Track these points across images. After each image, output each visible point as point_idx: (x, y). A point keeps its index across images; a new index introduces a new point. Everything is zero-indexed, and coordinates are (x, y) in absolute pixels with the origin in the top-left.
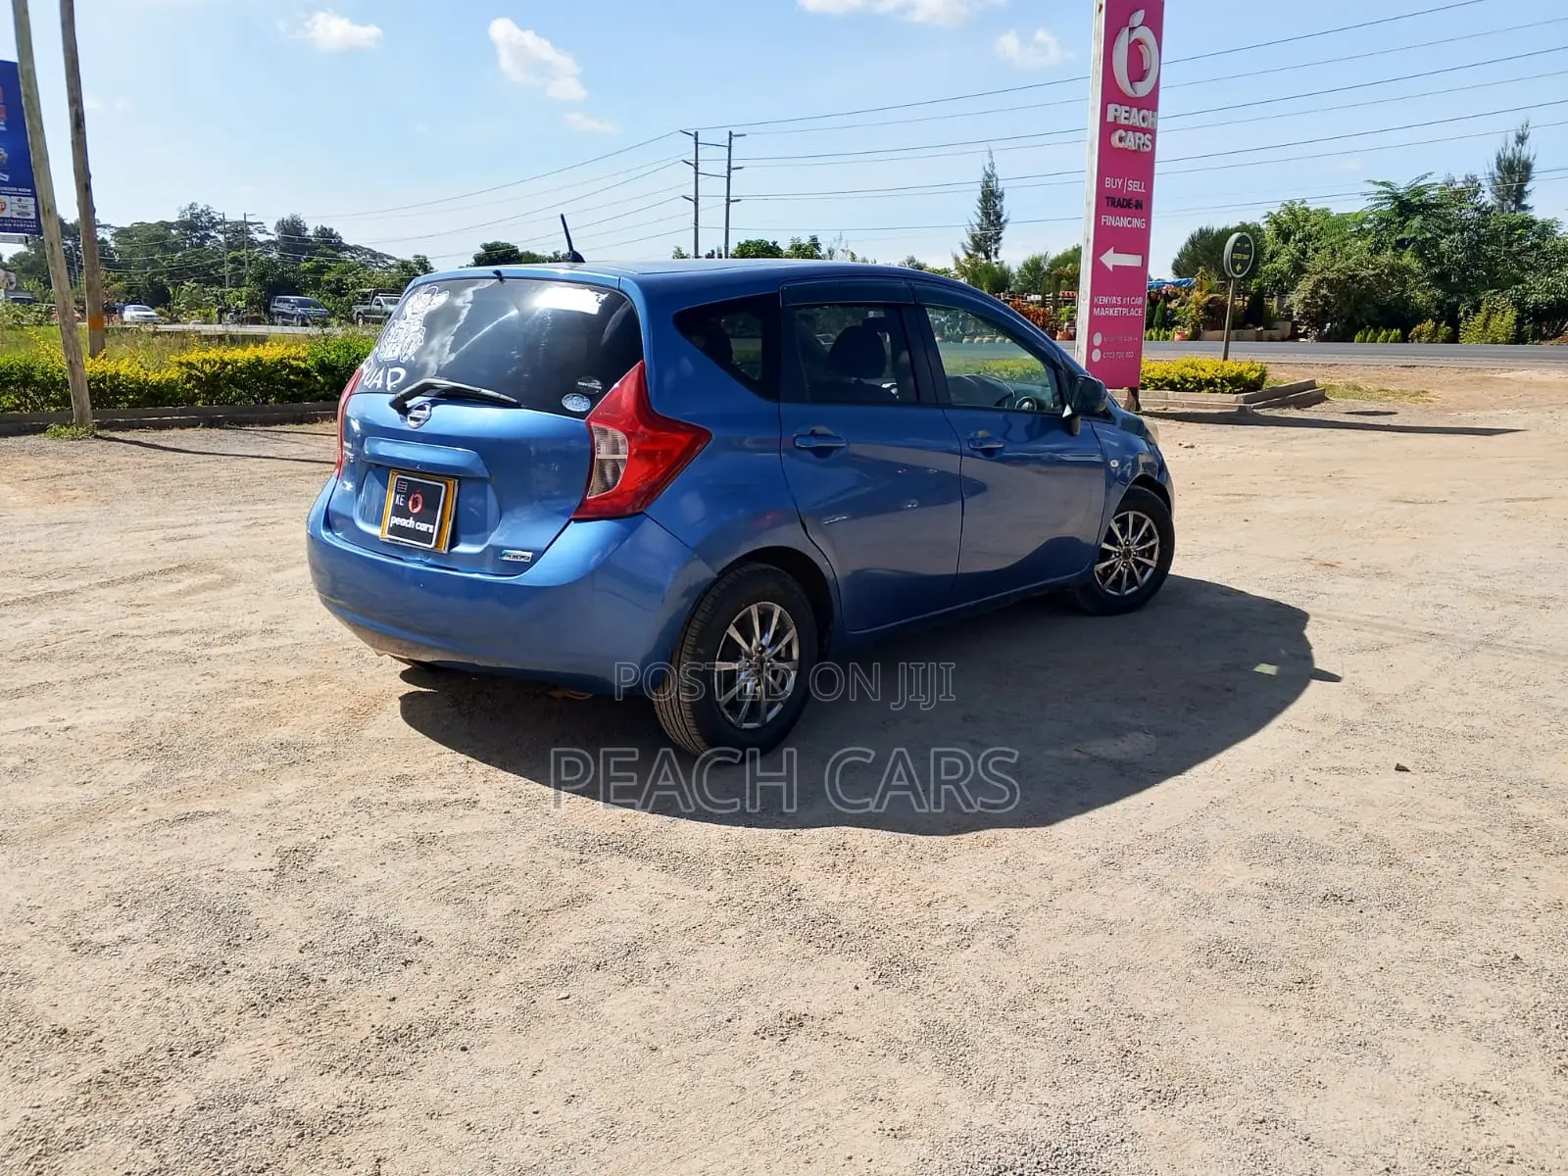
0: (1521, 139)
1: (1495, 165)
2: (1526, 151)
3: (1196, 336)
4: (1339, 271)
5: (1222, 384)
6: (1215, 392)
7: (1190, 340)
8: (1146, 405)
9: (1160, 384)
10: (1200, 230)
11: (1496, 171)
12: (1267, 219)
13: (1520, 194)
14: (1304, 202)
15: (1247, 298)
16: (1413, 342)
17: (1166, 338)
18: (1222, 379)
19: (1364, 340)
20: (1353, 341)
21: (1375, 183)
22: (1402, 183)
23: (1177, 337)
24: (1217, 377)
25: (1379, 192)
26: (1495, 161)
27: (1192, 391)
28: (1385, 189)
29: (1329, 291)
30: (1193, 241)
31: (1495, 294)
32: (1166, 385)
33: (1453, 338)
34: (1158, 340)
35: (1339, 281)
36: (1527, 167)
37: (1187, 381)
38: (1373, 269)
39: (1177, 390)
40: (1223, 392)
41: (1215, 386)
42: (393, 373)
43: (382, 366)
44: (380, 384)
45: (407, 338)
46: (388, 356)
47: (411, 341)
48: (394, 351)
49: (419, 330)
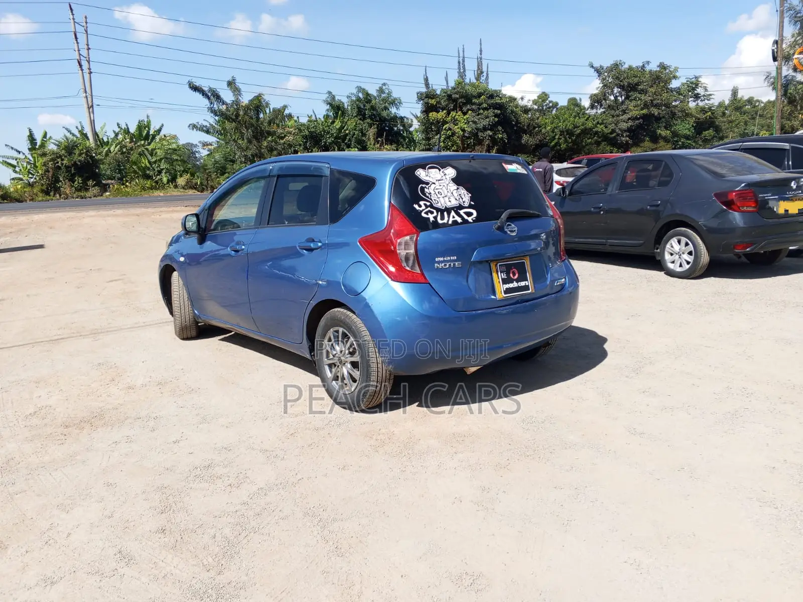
42: (465, 213)
43: (448, 210)
44: (459, 220)
45: (452, 193)
46: (449, 205)
47: (460, 195)
48: (450, 201)
49: (458, 188)
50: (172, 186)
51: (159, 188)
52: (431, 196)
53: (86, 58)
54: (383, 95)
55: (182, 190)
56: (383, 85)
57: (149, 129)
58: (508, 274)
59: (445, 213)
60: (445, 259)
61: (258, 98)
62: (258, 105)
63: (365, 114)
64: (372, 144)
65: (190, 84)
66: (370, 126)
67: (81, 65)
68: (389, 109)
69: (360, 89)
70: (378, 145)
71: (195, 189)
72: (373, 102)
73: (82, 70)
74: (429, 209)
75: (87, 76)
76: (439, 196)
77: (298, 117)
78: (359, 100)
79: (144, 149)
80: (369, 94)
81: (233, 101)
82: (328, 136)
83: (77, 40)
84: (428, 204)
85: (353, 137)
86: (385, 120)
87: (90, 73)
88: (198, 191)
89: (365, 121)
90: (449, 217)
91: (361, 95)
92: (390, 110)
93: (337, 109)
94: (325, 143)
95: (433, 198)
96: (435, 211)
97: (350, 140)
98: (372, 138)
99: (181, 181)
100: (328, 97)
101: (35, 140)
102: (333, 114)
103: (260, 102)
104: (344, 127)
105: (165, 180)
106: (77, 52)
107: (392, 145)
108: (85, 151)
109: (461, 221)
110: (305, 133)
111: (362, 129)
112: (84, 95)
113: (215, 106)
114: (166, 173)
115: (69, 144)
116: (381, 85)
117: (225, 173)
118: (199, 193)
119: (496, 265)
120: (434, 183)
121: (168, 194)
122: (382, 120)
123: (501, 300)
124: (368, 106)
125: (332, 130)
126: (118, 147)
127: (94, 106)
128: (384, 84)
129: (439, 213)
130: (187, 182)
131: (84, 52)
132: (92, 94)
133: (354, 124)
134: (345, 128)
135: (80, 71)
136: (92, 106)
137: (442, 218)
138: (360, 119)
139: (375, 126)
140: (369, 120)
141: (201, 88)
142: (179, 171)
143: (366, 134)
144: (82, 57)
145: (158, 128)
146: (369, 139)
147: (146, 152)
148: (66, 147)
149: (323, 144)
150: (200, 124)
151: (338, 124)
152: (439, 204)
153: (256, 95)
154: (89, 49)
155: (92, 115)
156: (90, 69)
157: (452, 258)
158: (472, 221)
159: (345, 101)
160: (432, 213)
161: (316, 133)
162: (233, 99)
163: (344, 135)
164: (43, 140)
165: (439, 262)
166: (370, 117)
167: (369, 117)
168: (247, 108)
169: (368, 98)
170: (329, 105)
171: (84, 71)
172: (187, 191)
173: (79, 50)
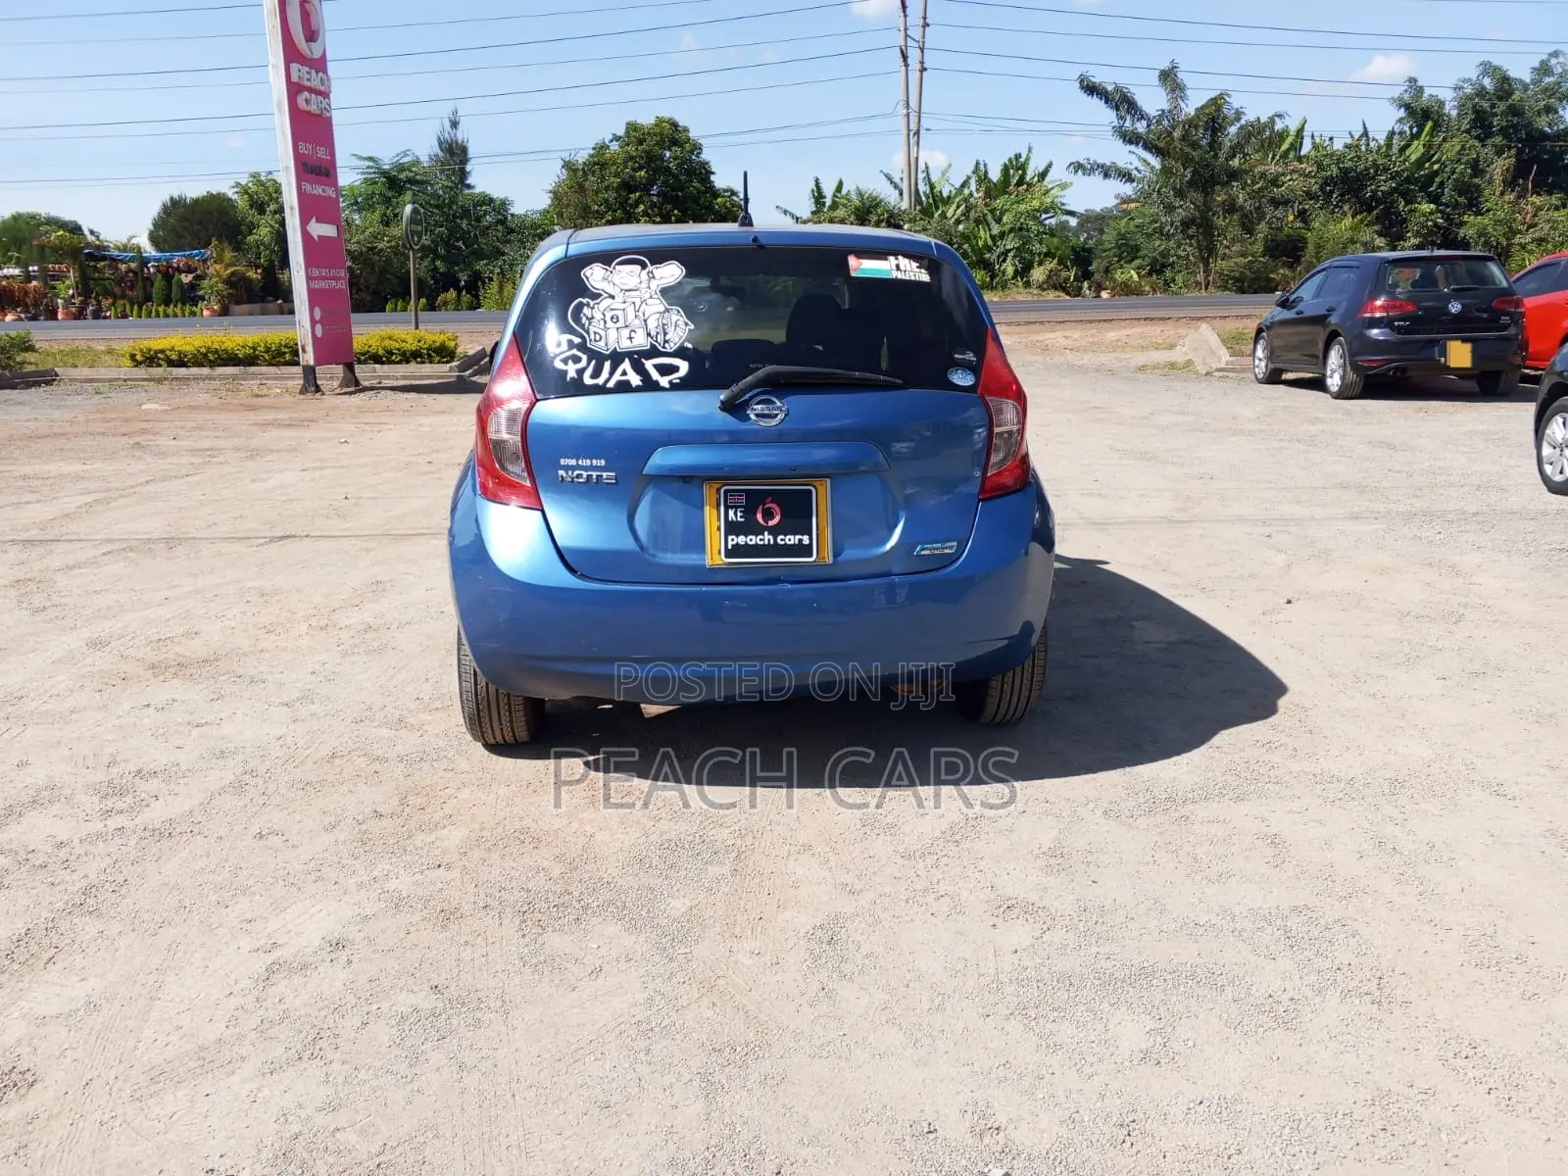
0: (454, 124)
1: (437, 147)
2: (461, 135)
3: (225, 312)
4: (358, 242)
5: (429, 356)
6: (423, 363)
7: (220, 315)
8: (365, 380)
9: (363, 358)
10: (172, 198)
11: (439, 151)
12: (236, 190)
13: (463, 174)
14: (270, 173)
15: (259, 271)
16: (440, 310)
17: (193, 314)
18: (428, 350)
19: (395, 310)
20: (385, 311)
21: (361, 158)
22: (387, 158)
23: (206, 313)
24: (421, 348)
25: (368, 167)
26: (436, 143)
27: (397, 363)
28: (371, 164)
29: (354, 263)
30: (165, 208)
31: (486, 265)
32: (370, 358)
33: (474, 306)
34: (184, 316)
35: (361, 253)
36: (464, 150)
37: (392, 354)
38: (388, 242)
39: (382, 363)
40: (431, 363)
41: (421, 356)
42: (657, 367)
43: (617, 358)
44: (635, 380)
45: (645, 321)
46: (625, 345)
47: (664, 325)
48: (631, 338)
49: (667, 310)
50: (1020, 284)
51: (996, 288)
52: (590, 324)
53: (918, 42)
54: (1548, 80)
55: (1035, 291)
56: (1551, 55)
57: (1024, 173)
58: (749, 511)
59: (607, 365)
60: (580, 462)
61: (1217, 103)
62: (1214, 116)
63: (1491, 126)
64: (1498, 193)
65: (1082, 82)
66: (1499, 152)
67: (905, 57)
68: (1557, 112)
69: (1488, 69)
70: (1512, 197)
71: (1064, 289)
72: (1517, 96)
73: (907, 65)
74: (575, 351)
75: (914, 76)
76: (610, 324)
77: (1331, 139)
78: (1481, 92)
79: (986, 212)
80: (1508, 79)
81: (1163, 111)
82: (1383, 178)
83: (904, 11)
84: (577, 340)
85: (1449, 178)
86: (1544, 136)
87: (923, 70)
88: (1068, 294)
89: (1489, 141)
90: (612, 373)
91: (1487, 82)
92: (1561, 112)
93: (1421, 114)
94: (1374, 192)
95: (592, 329)
96: (584, 358)
97: (1442, 184)
98: (1498, 178)
99: (1038, 274)
100: (1406, 91)
101: (825, 197)
102: (1411, 128)
103: (1219, 109)
104: (1433, 155)
105: (1010, 270)
106: (903, 32)
107: (1550, 193)
108: (886, 215)
109: (641, 384)
110: (1329, 173)
111: (1476, 161)
112: (905, 112)
113: (1127, 124)
114: (1014, 257)
115: (863, 204)
116: (1545, 57)
117: (1136, 258)
118: (1068, 298)
119: (718, 490)
120: (613, 297)
121: (1009, 299)
122: (1536, 138)
123: (713, 570)
124: (1502, 106)
125: (1395, 164)
126: (963, 207)
127: (921, 132)
128: (1556, 54)
129: (594, 362)
130: (1049, 277)
131: (916, 32)
132: (920, 110)
133: (1458, 148)
134: (1434, 159)
135: (904, 68)
136: (917, 133)
137: (596, 374)
138: (1478, 137)
139: (1513, 152)
140: (1498, 140)
141: (1104, 88)
142: (1039, 254)
143: (1487, 172)
144: (910, 42)
145: (1041, 169)
146: (1490, 182)
147: (989, 217)
148: (857, 209)
149: (1368, 195)
150: (1091, 162)
151: (1416, 151)
152: (602, 343)
153: (1214, 94)
154: (926, 25)
155: (914, 150)
156: (922, 63)
157: (594, 462)
158: (667, 386)
159: (1447, 96)
160: (577, 360)
161: (1356, 172)
162: (1166, 106)
163: (1426, 175)
164: (835, 196)
165: (567, 468)
166: (1504, 132)
167: (1500, 130)
168: (1191, 123)
169: (1505, 85)
170: (1403, 110)
171: (909, 68)
172: (1044, 293)
173: (906, 29)
